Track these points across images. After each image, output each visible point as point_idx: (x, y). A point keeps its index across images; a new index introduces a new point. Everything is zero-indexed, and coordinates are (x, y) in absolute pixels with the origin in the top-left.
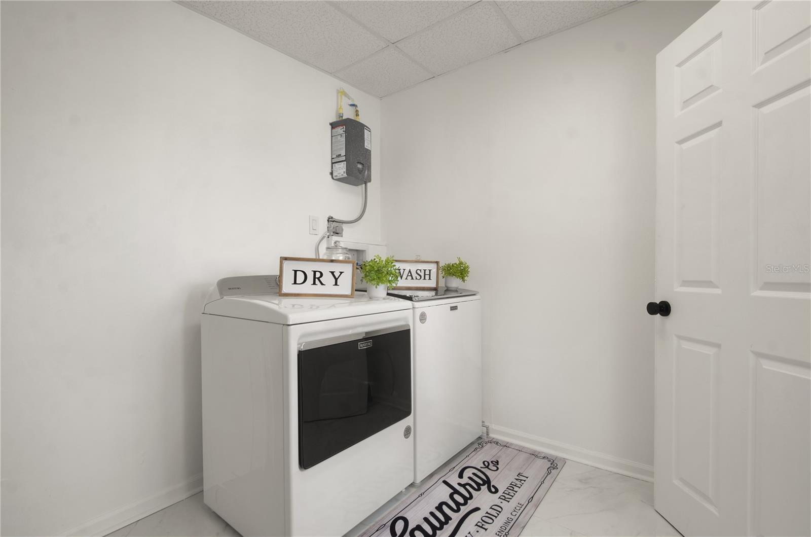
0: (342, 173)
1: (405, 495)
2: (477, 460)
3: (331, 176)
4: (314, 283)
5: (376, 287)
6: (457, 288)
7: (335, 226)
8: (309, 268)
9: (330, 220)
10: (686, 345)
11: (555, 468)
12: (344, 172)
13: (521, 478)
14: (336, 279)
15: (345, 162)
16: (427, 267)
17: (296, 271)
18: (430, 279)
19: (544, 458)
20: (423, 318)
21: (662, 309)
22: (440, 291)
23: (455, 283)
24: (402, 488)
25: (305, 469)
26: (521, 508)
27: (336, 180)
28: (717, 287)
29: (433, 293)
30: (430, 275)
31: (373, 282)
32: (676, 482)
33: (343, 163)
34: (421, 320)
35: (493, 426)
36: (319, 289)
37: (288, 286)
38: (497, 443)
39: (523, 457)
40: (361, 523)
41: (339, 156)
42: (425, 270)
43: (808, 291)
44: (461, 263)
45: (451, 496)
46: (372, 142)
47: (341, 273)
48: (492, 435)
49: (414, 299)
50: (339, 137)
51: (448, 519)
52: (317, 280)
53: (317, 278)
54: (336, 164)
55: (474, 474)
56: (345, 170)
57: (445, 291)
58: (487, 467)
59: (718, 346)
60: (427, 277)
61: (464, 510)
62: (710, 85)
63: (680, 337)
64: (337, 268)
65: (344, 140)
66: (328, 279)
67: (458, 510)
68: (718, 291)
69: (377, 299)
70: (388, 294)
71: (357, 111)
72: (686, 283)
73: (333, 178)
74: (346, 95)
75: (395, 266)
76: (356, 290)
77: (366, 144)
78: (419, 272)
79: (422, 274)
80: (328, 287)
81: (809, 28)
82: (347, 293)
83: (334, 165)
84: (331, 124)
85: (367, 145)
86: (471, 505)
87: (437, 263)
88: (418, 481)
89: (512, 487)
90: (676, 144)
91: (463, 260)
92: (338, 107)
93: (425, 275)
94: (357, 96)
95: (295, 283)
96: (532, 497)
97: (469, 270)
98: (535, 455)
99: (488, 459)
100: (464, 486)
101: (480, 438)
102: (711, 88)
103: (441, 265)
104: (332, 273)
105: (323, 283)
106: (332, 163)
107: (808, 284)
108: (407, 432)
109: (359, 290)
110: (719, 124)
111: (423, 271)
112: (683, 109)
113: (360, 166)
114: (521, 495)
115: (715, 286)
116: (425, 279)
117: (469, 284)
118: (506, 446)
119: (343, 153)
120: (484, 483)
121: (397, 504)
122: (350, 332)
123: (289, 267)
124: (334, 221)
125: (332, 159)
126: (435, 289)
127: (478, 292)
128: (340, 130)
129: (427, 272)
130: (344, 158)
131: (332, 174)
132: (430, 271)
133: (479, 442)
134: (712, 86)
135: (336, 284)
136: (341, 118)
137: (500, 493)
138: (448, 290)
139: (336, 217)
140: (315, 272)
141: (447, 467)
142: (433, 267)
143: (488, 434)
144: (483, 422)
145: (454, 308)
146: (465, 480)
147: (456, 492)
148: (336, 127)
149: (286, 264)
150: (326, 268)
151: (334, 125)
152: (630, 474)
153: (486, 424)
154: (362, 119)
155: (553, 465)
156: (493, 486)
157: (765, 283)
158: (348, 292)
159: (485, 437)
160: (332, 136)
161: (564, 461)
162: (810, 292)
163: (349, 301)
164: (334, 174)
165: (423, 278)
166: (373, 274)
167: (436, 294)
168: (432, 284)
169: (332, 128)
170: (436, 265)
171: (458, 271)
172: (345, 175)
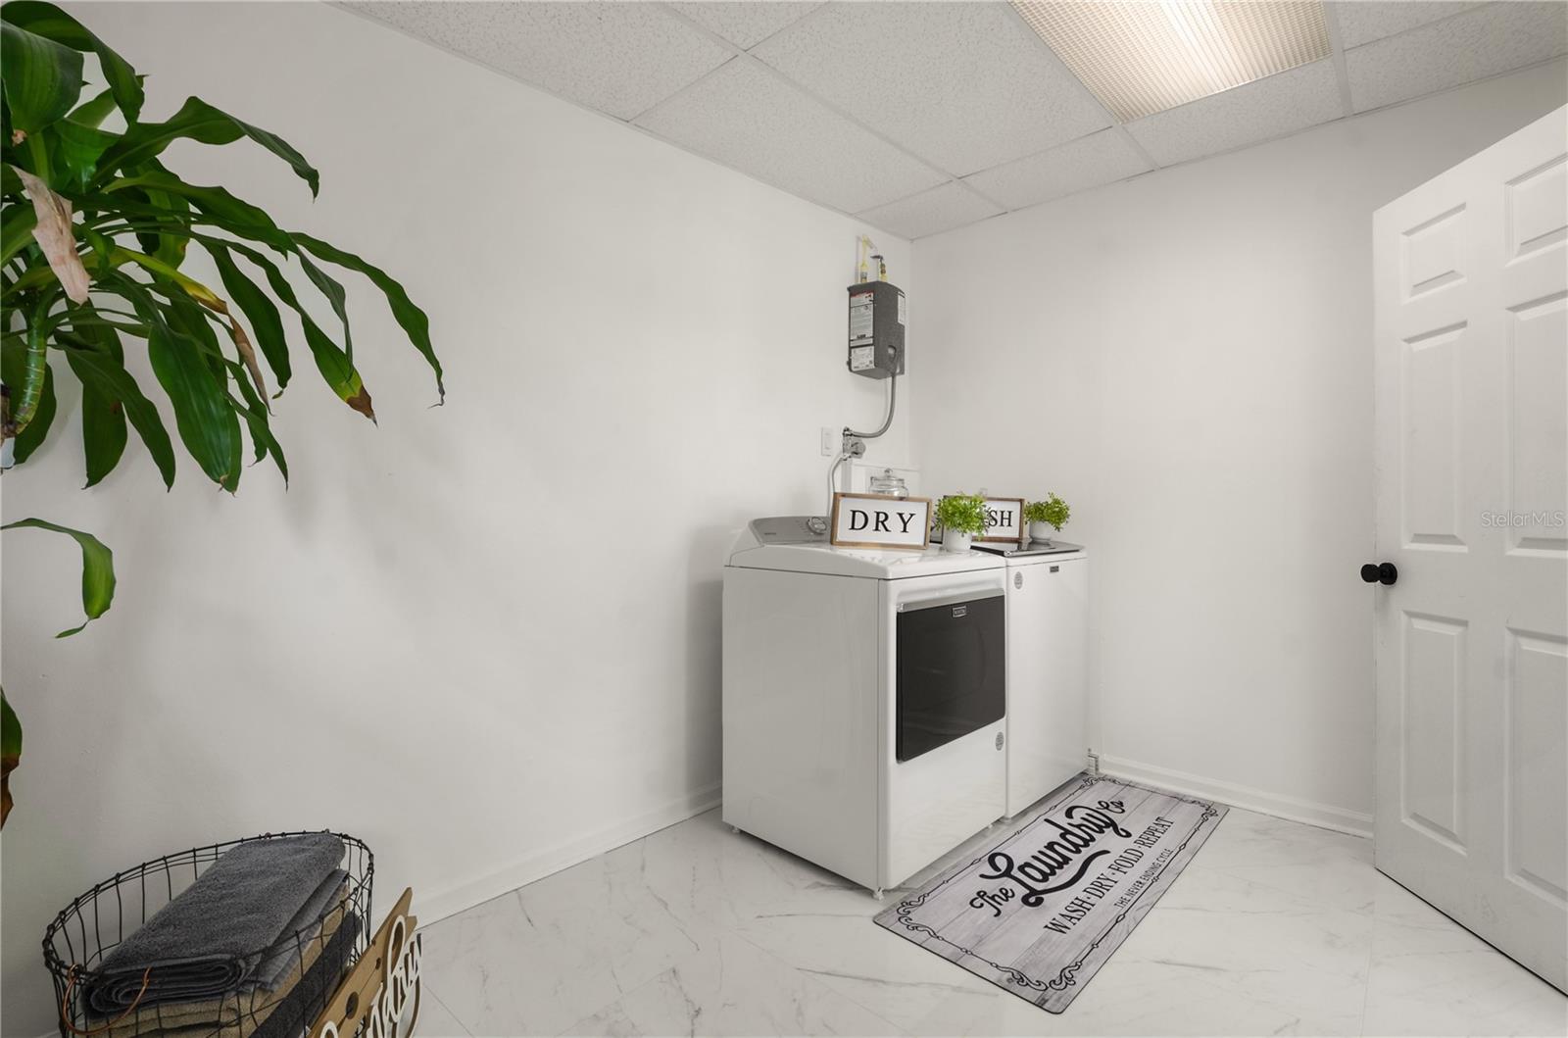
0: (868, 363)
1: (993, 832)
2: (1090, 798)
3: (847, 367)
4: (877, 529)
5: (963, 536)
6: (1048, 540)
7: (854, 444)
8: (871, 508)
9: (847, 433)
10: (1420, 625)
11: (1215, 814)
12: (871, 362)
13: (1161, 824)
14: (905, 524)
15: (873, 347)
16: (1006, 507)
17: (854, 512)
18: (1009, 525)
19: (1193, 802)
20: (1019, 580)
21: (1383, 574)
22: (1025, 546)
23: (1045, 531)
24: (988, 822)
25: (904, 761)
26: (1170, 855)
27: (858, 373)
28: (1462, 544)
29: (1015, 546)
30: (1009, 519)
31: (960, 529)
32: (1406, 821)
33: (868, 348)
34: (1016, 584)
35: (1104, 757)
36: (882, 537)
37: (843, 532)
38: (1114, 781)
39: (1158, 800)
40: (928, 866)
41: (863, 337)
42: (1002, 512)
43: (1564, 548)
44: (1057, 502)
45: (1063, 836)
46: (906, 314)
47: (912, 515)
48: (1103, 771)
49: (1005, 554)
50: (862, 309)
51: (1067, 860)
52: (880, 524)
53: (881, 521)
54: (857, 350)
55: (1088, 814)
56: (872, 359)
57: (1030, 544)
58: (1107, 808)
59: (1464, 623)
60: (1006, 522)
61: (1086, 852)
62: (1451, 269)
63: (1411, 615)
64: (906, 508)
65: (872, 313)
66: (894, 523)
67: (1078, 851)
68: (1464, 549)
69: (959, 552)
70: (973, 548)
71: (883, 266)
72: (1419, 538)
73: (850, 369)
74: (868, 243)
75: (985, 506)
76: (931, 542)
77: (899, 318)
78: (993, 514)
79: (999, 519)
80: (895, 535)
81: (1565, 227)
82: (917, 543)
83: (853, 350)
84: (849, 289)
85: (901, 320)
86: (1093, 848)
87: (1021, 501)
88: (1011, 815)
89: (1150, 831)
90: (1404, 343)
91: (1057, 496)
92: (857, 263)
93: (1002, 518)
94: (884, 243)
95: (853, 528)
96: (1185, 844)
97: (1069, 512)
98: (1178, 798)
99: (1105, 799)
100: (1079, 826)
101: (1083, 773)
102: (1450, 275)
103: (1026, 503)
104: (901, 515)
105: (888, 528)
106: (850, 348)
107: (1564, 541)
108: (1000, 741)
109: (935, 540)
110: (1464, 324)
111: (999, 514)
112: (1412, 295)
113: (891, 351)
114: (1168, 840)
115: (1461, 543)
116: (1002, 525)
117: (1067, 534)
118: (1129, 785)
119: (869, 332)
120: (1108, 826)
121: (984, 842)
122: (937, 595)
123: (845, 508)
124: (851, 435)
125: (850, 341)
126: (1018, 541)
127: (1083, 548)
128: (865, 299)
129: (1006, 515)
130: (871, 341)
131: (849, 363)
132: (1010, 512)
133: (1085, 778)
134: (1452, 272)
135: (905, 531)
136: (864, 282)
137: (1135, 837)
138: (1034, 543)
139: (854, 429)
140: (878, 514)
141: (1044, 806)
142: (1015, 508)
143: (1097, 769)
144: (1089, 750)
145: (1054, 569)
146: (1077, 820)
147: (1068, 832)
148: (858, 293)
149: (843, 502)
150: (892, 509)
151: (854, 291)
152: (1334, 827)
153: (1093, 752)
154: (890, 279)
155: (1209, 811)
156: (1122, 829)
157: (1524, 539)
158: (921, 542)
159: (1092, 773)
160: (850, 308)
161: (1227, 808)
162: (1566, 549)
163: (920, 555)
164: (853, 366)
165: (999, 523)
166: (957, 519)
167: (1019, 549)
168: (1013, 533)
169: (851, 295)
170: (1019, 504)
171: (1051, 513)
172: (872, 366)
